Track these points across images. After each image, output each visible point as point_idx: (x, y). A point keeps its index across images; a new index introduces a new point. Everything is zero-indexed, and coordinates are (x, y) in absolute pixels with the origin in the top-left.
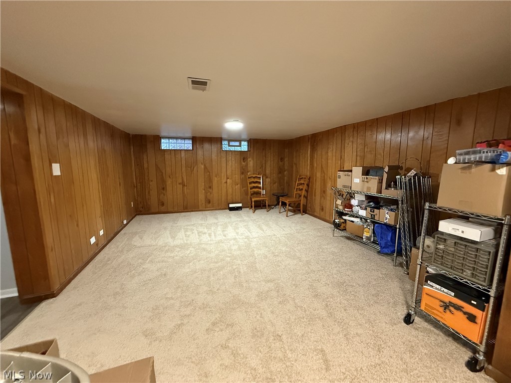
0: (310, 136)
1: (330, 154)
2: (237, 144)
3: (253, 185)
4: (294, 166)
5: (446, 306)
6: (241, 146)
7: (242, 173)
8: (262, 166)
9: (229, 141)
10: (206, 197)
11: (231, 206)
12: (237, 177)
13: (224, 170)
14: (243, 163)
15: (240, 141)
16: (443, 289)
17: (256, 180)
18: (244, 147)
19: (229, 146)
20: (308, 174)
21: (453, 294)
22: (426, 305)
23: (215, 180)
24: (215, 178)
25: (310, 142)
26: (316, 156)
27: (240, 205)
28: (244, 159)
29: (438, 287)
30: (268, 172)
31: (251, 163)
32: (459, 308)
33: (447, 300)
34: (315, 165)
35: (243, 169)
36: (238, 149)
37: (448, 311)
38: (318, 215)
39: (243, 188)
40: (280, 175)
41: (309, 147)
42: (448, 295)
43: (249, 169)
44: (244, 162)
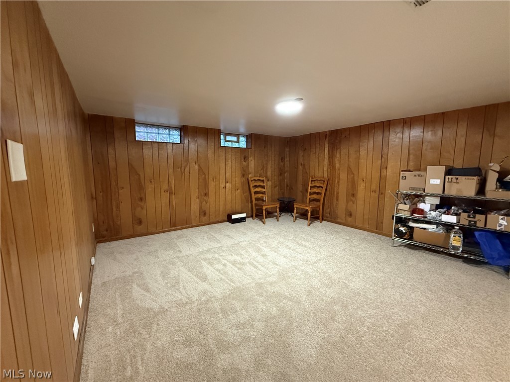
0: (328, 134)
1: (363, 152)
2: (235, 139)
3: (257, 189)
4: (301, 168)
6: (239, 142)
7: (243, 175)
8: (264, 166)
9: (226, 134)
10: (200, 208)
11: (234, 217)
12: (238, 180)
13: (222, 171)
14: (244, 163)
15: (238, 136)
17: (262, 184)
18: (243, 143)
19: (226, 141)
20: (326, 175)
23: (212, 185)
24: (212, 182)
25: (327, 139)
26: (338, 155)
27: (244, 215)
28: (246, 159)
30: (269, 173)
31: (252, 163)
34: (338, 165)
35: (244, 171)
36: (236, 145)
38: (344, 222)
39: (243, 193)
40: (281, 177)
41: (327, 145)
43: (250, 171)
44: (245, 161)
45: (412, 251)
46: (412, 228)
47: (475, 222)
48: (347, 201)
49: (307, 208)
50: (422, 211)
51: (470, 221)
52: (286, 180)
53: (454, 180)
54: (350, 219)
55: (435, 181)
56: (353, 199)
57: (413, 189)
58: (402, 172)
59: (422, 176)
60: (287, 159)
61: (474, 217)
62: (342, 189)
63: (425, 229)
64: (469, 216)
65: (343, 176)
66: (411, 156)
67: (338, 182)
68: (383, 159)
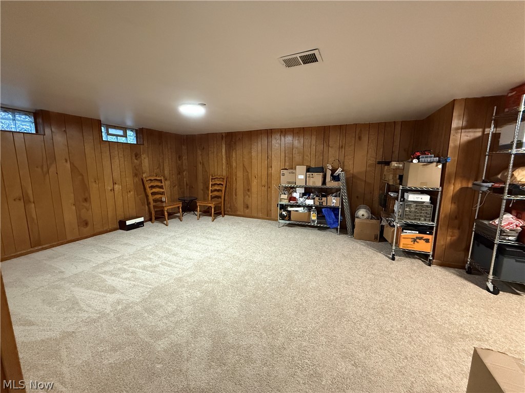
0: (224, 135)
1: (254, 154)
2: (120, 132)
3: (154, 190)
4: (200, 167)
5: (415, 240)
6: (126, 137)
7: (136, 175)
8: (160, 165)
9: (108, 127)
10: (79, 217)
11: (128, 223)
12: (129, 181)
13: (107, 171)
14: (136, 161)
15: (125, 129)
16: (412, 232)
17: (159, 184)
18: (131, 138)
19: (108, 134)
20: (224, 173)
21: (418, 232)
22: (403, 244)
23: (94, 188)
24: (94, 184)
25: (224, 141)
26: (234, 156)
27: (142, 219)
28: (137, 156)
29: (410, 231)
30: (167, 173)
31: (146, 162)
32: (421, 238)
33: (415, 237)
34: (234, 164)
35: (136, 170)
36: (122, 140)
37: (416, 242)
38: (242, 214)
39: (138, 195)
40: (179, 176)
41: (224, 146)
42: (415, 234)
43: (144, 169)
44: (136, 159)
45: (291, 228)
46: (290, 212)
47: (322, 202)
48: (244, 196)
49: (210, 205)
50: (295, 199)
51: (320, 202)
52: (185, 179)
53: (311, 176)
54: (247, 211)
55: (301, 177)
56: (249, 193)
57: (289, 183)
58: (282, 171)
59: (294, 173)
60: (185, 157)
61: (321, 200)
62: (239, 185)
63: (297, 211)
64: (319, 199)
65: (240, 174)
66: (287, 158)
67: (236, 179)
68: (269, 160)
